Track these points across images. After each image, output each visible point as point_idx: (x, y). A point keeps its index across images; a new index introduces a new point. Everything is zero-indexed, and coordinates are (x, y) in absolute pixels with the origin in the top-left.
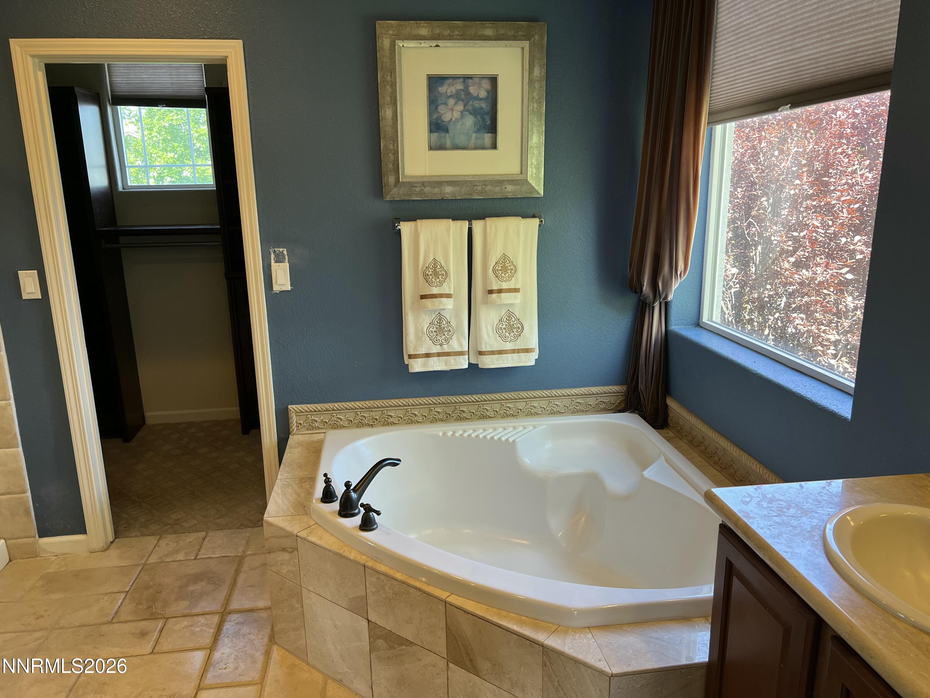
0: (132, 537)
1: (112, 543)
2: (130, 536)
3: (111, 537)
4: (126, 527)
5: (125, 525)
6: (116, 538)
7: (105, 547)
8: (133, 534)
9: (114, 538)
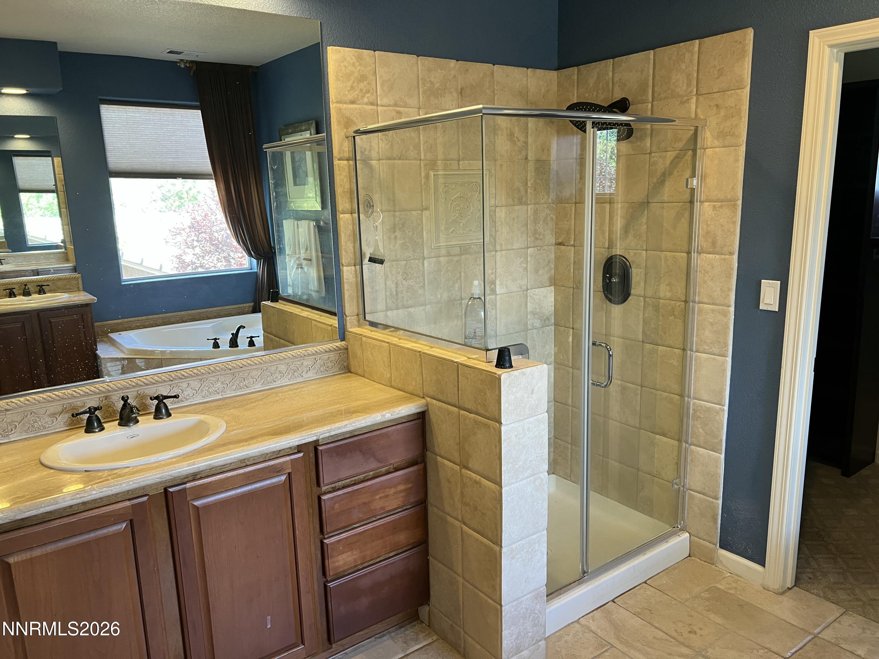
0: (813, 594)
1: (789, 589)
2: (812, 591)
3: (790, 581)
4: (810, 578)
5: (811, 575)
6: (795, 586)
7: (781, 591)
8: (816, 591)
9: (793, 585)
